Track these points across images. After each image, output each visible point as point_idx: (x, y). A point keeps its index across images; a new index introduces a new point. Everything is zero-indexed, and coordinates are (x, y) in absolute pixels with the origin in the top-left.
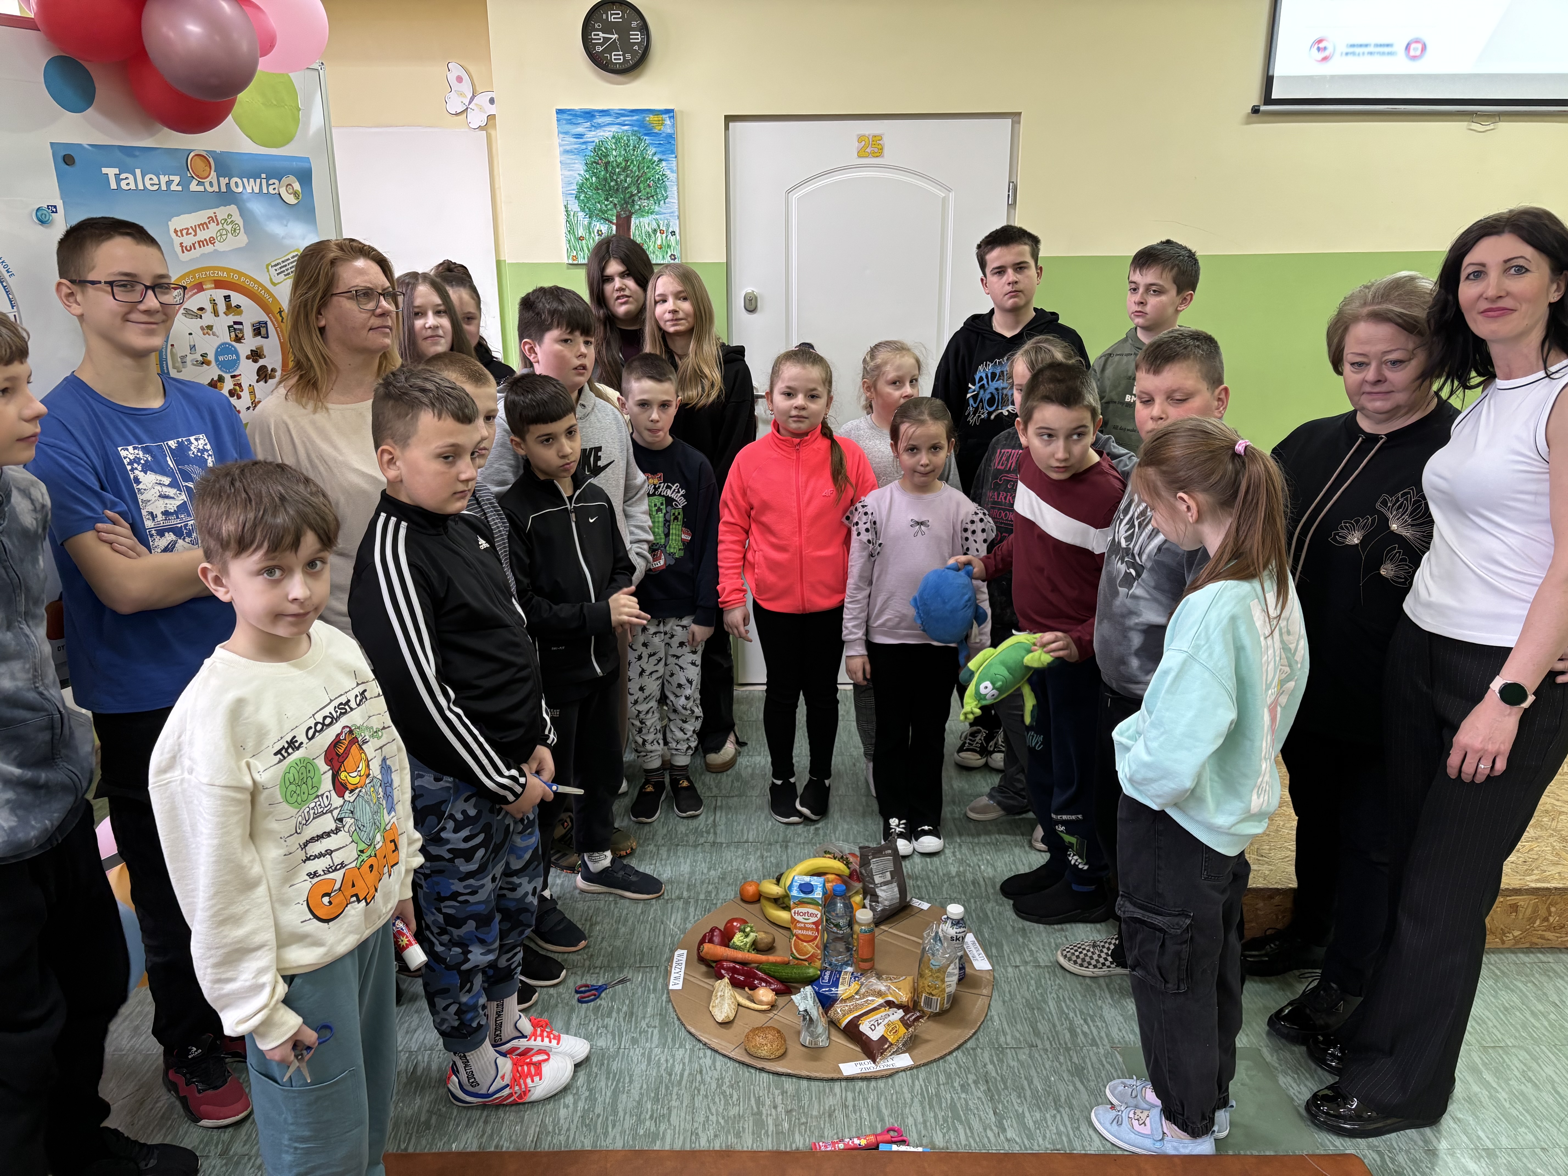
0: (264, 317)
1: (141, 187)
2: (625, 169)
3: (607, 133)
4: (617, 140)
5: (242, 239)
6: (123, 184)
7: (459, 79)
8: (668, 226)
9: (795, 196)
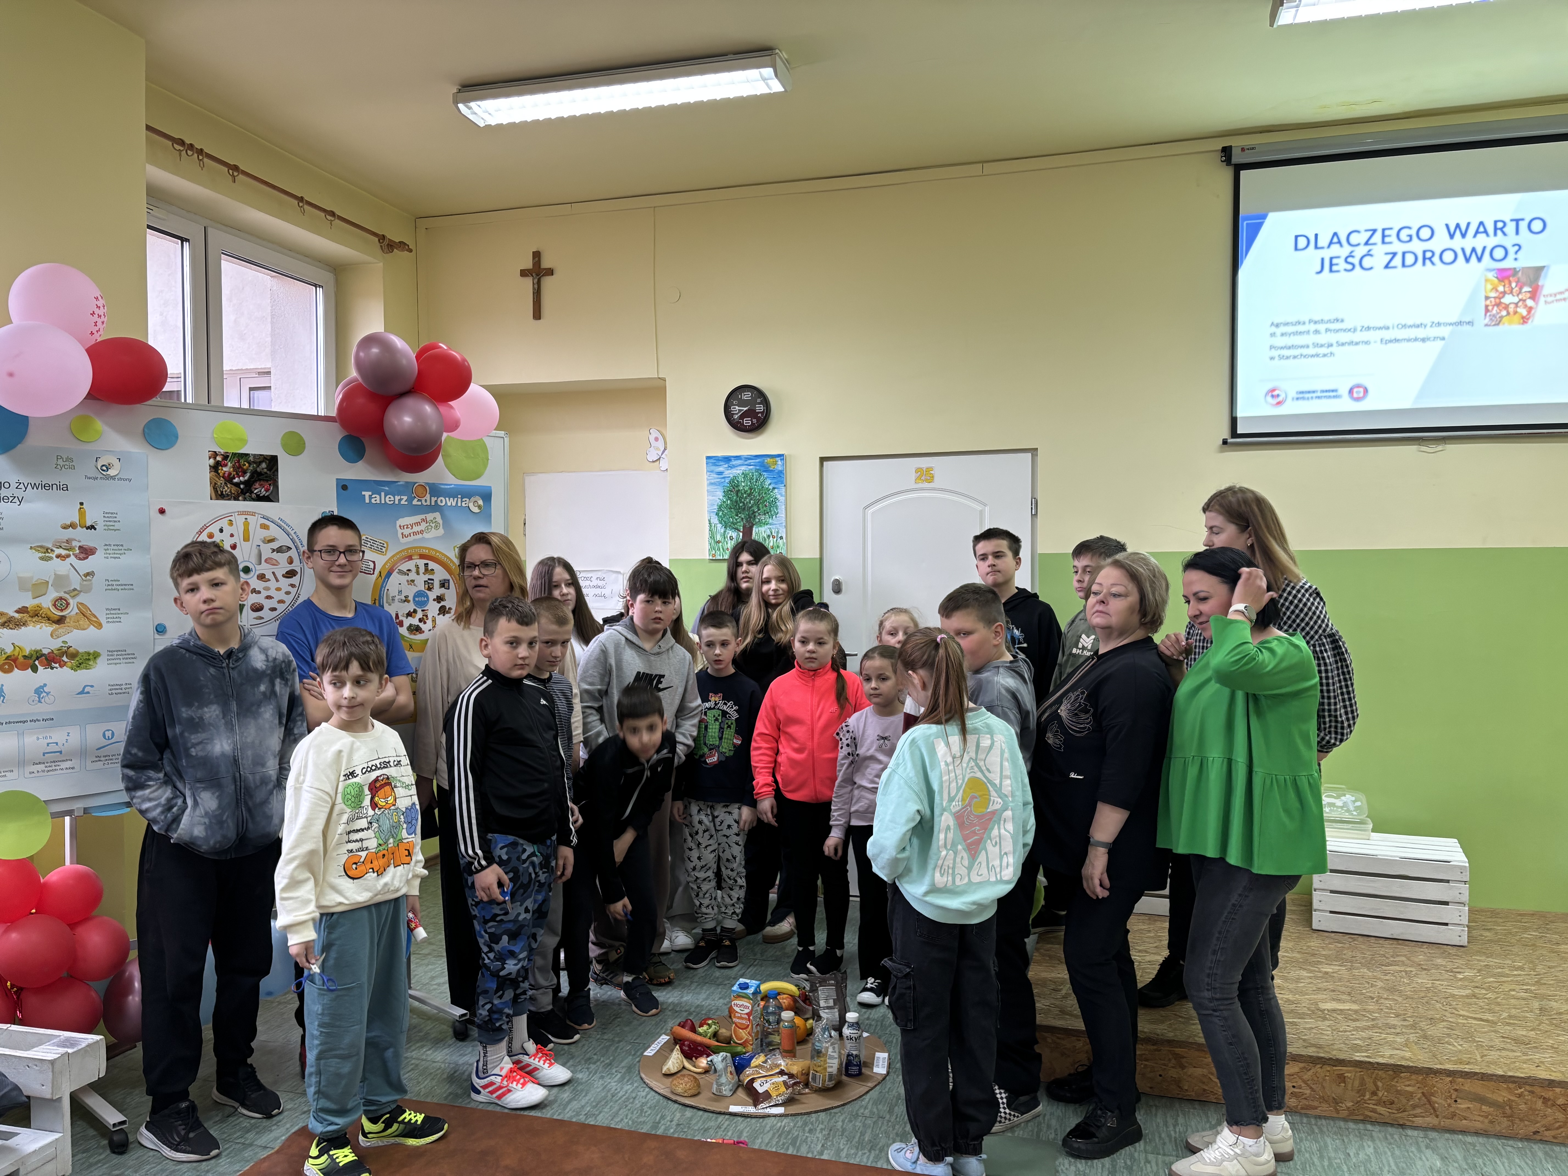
0: (448, 577)
1: (383, 502)
2: (749, 495)
3: (738, 471)
4: (745, 475)
5: (441, 531)
6: (373, 501)
7: (656, 439)
8: (778, 532)
9: (870, 511)
